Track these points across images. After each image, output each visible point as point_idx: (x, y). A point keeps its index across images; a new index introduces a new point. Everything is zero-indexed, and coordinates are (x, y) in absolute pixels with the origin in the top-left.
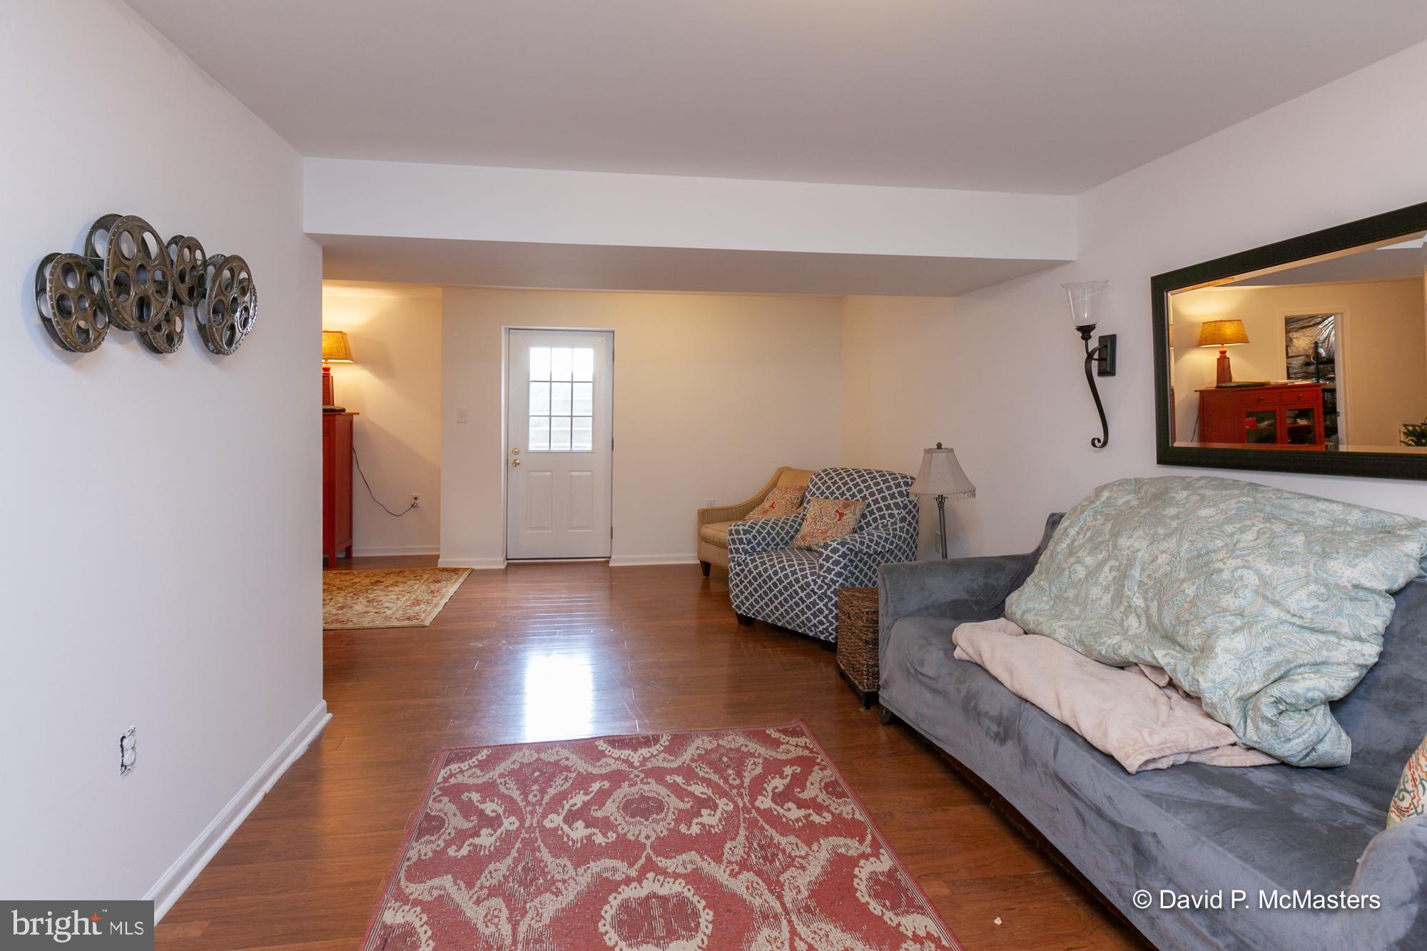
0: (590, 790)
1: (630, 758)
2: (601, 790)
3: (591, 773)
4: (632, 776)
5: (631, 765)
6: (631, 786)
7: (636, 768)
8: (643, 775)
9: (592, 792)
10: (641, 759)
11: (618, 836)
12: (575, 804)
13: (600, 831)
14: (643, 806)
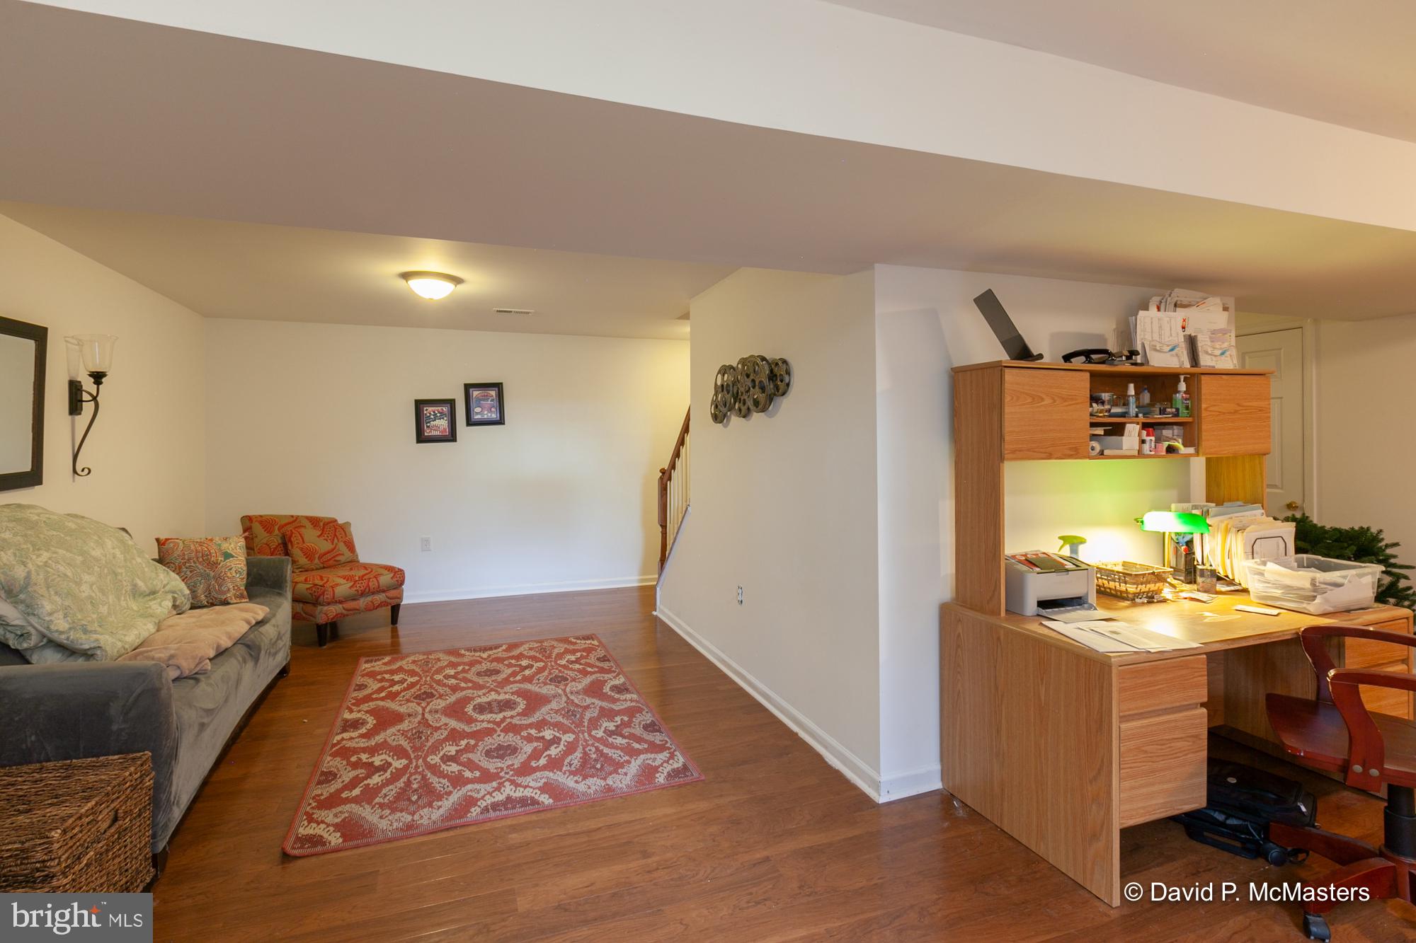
0: (546, 758)
1: (514, 789)
2: (538, 759)
3: (550, 771)
4: (511, 773)
5: (513, 782)
6: (513, 765)
7: (508, 780)
8: (501, 774)
9: (545, 757)
10: (503, 789)
11: (520, 735)
12: (556, 748)
13: (533, 735)
14: (501, 752)
